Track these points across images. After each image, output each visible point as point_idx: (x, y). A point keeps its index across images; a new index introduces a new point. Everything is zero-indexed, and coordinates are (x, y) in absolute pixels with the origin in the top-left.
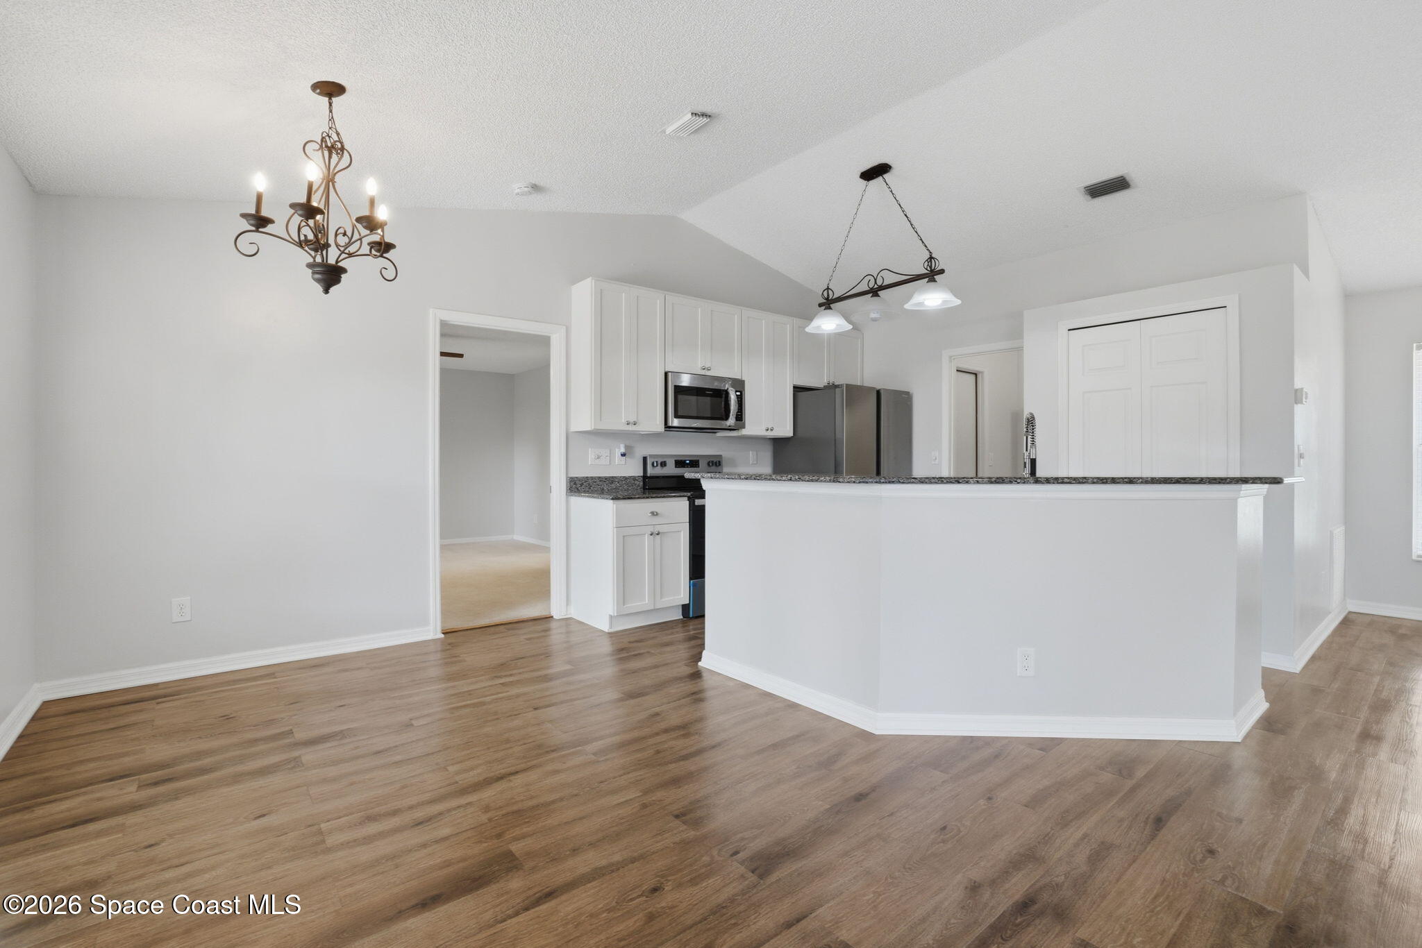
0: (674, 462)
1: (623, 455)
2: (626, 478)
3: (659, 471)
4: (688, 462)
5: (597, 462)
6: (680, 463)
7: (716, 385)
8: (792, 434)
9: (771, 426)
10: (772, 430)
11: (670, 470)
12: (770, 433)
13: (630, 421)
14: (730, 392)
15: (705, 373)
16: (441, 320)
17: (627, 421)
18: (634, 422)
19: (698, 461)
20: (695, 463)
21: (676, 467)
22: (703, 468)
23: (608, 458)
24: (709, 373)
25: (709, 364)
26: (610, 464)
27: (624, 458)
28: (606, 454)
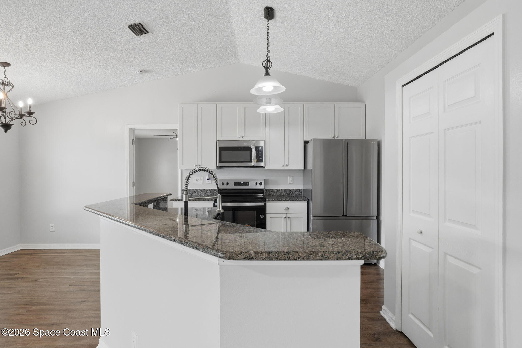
0: (233, 182)
1: (208, 179)
2: (210, 190)
3: (225, 187)
4: (242, 183)
5: (196, 182)
6: (236, 183)
7: (245, 145)
8: (303, 168)
9: (286, 164)
10: (287, 166)
11: (232, 186)
12: (286, 168)
13: (197, 165)
14: (252, 148)
15: (239, 139)
16: (130, 129)
17: (195, 165)
18: (199, 165)
19: (249, 182)
20: (247, 183)
21: (234, 185)
22: (252, 186)
23: (202, 181)
24: (242, 139)
25: (243, 134)
26: (203, 184)
27: (210, 180)
28: (201, 179)
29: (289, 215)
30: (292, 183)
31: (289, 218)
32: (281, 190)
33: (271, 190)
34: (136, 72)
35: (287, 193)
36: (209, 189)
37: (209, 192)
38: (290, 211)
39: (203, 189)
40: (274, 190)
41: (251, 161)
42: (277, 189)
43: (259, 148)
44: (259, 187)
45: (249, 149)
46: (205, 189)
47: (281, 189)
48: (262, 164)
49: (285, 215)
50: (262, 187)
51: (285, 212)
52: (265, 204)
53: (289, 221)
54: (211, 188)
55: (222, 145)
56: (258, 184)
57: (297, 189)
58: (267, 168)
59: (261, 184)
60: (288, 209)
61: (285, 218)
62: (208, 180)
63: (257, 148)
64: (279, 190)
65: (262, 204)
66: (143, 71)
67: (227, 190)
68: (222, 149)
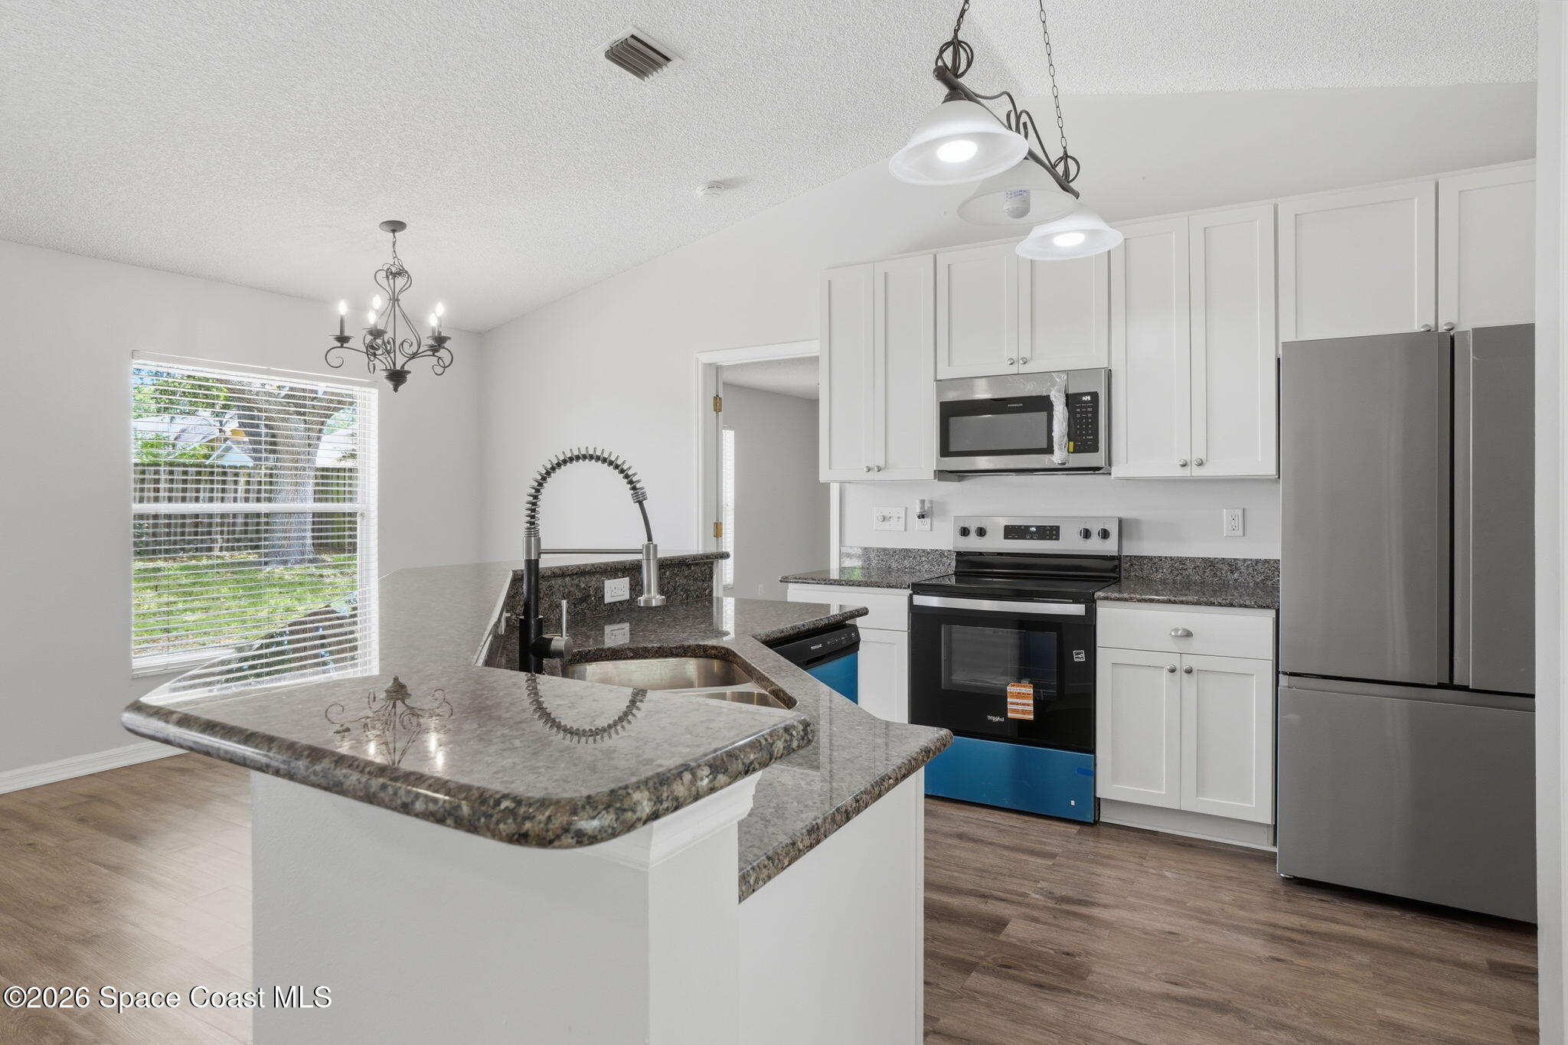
0: (1003, 528)
1: (922, 516)
2: (927, 552)
3: (974, 543)
4: (1034, 529)
5: (885, 526)
6: (1012, 532)
7: (1030, 390)
8: (1273, 471)
9: (1199, 453)
10: (1201, 464)
11: (996, 543)
12: (1198, 472)
13: (871, 466)
14: (1053, 398)
15: (1014, 370)
16: (704, 364)
17: (867, 467)
18: (878, 467)
19: (1058, 528)
20: (1050, 532)
21: (1006, 537)
22: (1069, 543)
23: (902, 521)
24: (1024, 369)
25: (1026, 353)
26: (905, 530)
27: (927, 520)
28: (899, 515)
29: (1189, 662)
30: (1240, 532)
31: (1189, 671)
32: (1193, 560)
33: (1151, 558)
34: (699, 192)
35: (1218, 574)
36: (924, 551)
37: (923, 559)
38: (1194, 644)
39: (906, 550)
40: (1160, 558)
41: (1049, 450)
42: (1172, 559)
43: (1084, 398)
44: (1096, 546)
45: (1042, 404)
46: (910, 550)
47: (1190, 559)
48: (1096, 459)
49: (1174, 661)
50: (1110, 547)
51: (1172, 646)
52: (1091, 613)
53: (1189, 683)
54: (929, 547)
55: (952, 396)
56: (1095, 536)
57: (1263, 558)
58: (1117, 471)
59: (1105, 534)
60: (1188, 634)
61: (1173, 671)
62: (919, 517)
63: (1072, 400)
64: (1182, 561)
65: (1077, 609)
66: (716, 186)
67: (981, 554)
68: (950, 412)
